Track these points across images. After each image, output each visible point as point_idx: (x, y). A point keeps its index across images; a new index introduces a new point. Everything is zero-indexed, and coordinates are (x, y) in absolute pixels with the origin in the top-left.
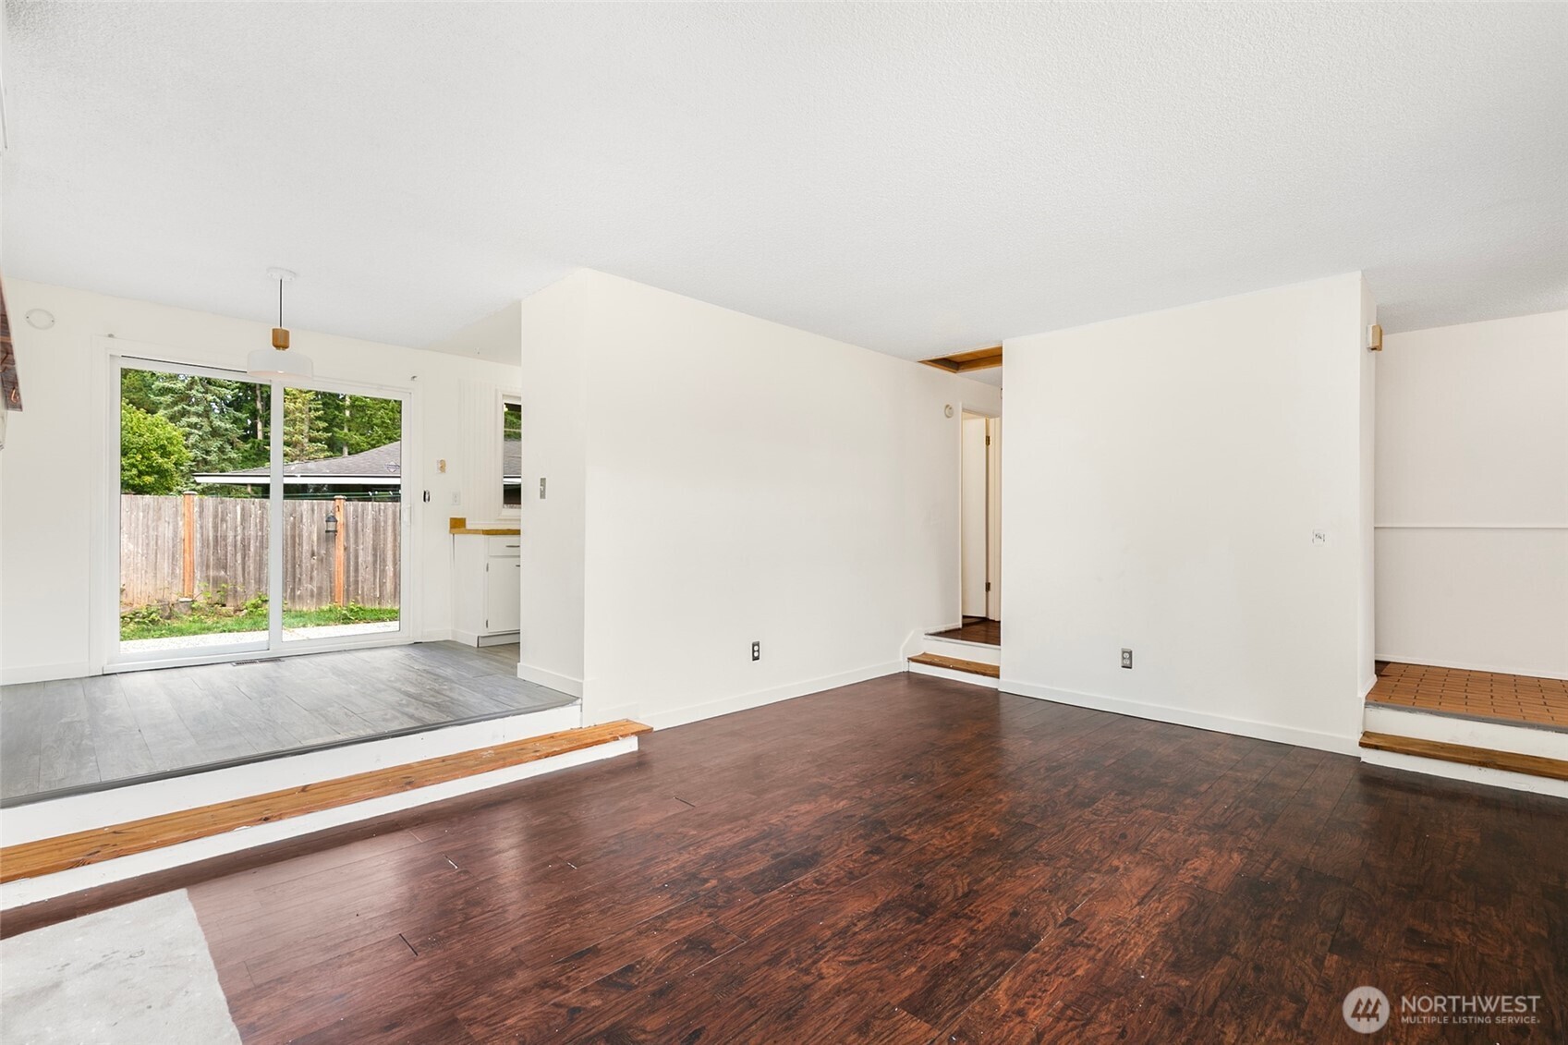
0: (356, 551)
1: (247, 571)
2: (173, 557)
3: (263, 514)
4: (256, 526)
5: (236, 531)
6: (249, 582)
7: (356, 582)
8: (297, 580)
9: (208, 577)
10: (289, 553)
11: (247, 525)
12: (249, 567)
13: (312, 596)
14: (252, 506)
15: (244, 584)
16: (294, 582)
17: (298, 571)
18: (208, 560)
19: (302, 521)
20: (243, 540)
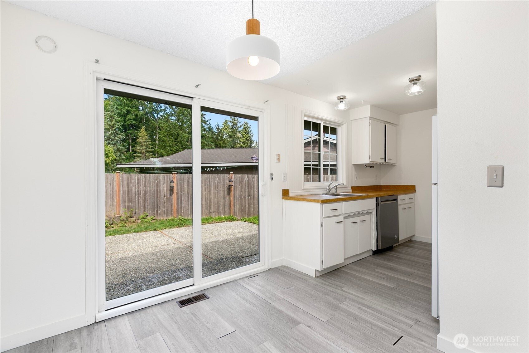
0: (181, 195)
1: (140, 203)
2: (112, 197)
3: (145, 180)
4: (143, 185)
5: (135, 187)
6: (141, 208)
7: (181, 207)
8: (159, 207)
9: (125, 206)
10: (156, 196)
11: (140, 184)
12: (140, 201)
13: (164, 213)
14: (141, 177)
15: (139, 209)
16: (158, 207)
17: (159, 203)
18: (125, 199)
19: (160, 183)
20: (138, 191)
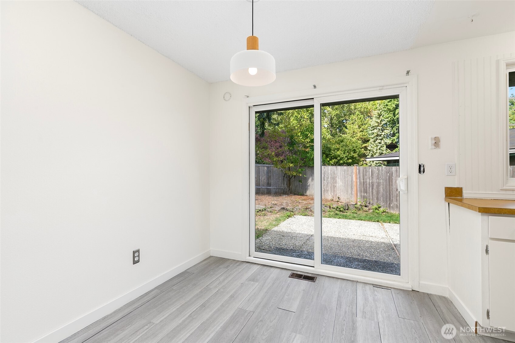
1: (373, 194)
2: (352, 187)
3: (378, 172)
4: (376, 177)
5: (370, 179)
6: (374, 199)
8: (391, 200)
9: (361, 195)
10: (388, 188)
11: (373, 177)
12: (374, 193)
14: (375, 169)
15: (372, 199)
16: (390, 201)
17: (391, 196)
18: (361, 189)
19: (392, 175)
20: (372, 182)
